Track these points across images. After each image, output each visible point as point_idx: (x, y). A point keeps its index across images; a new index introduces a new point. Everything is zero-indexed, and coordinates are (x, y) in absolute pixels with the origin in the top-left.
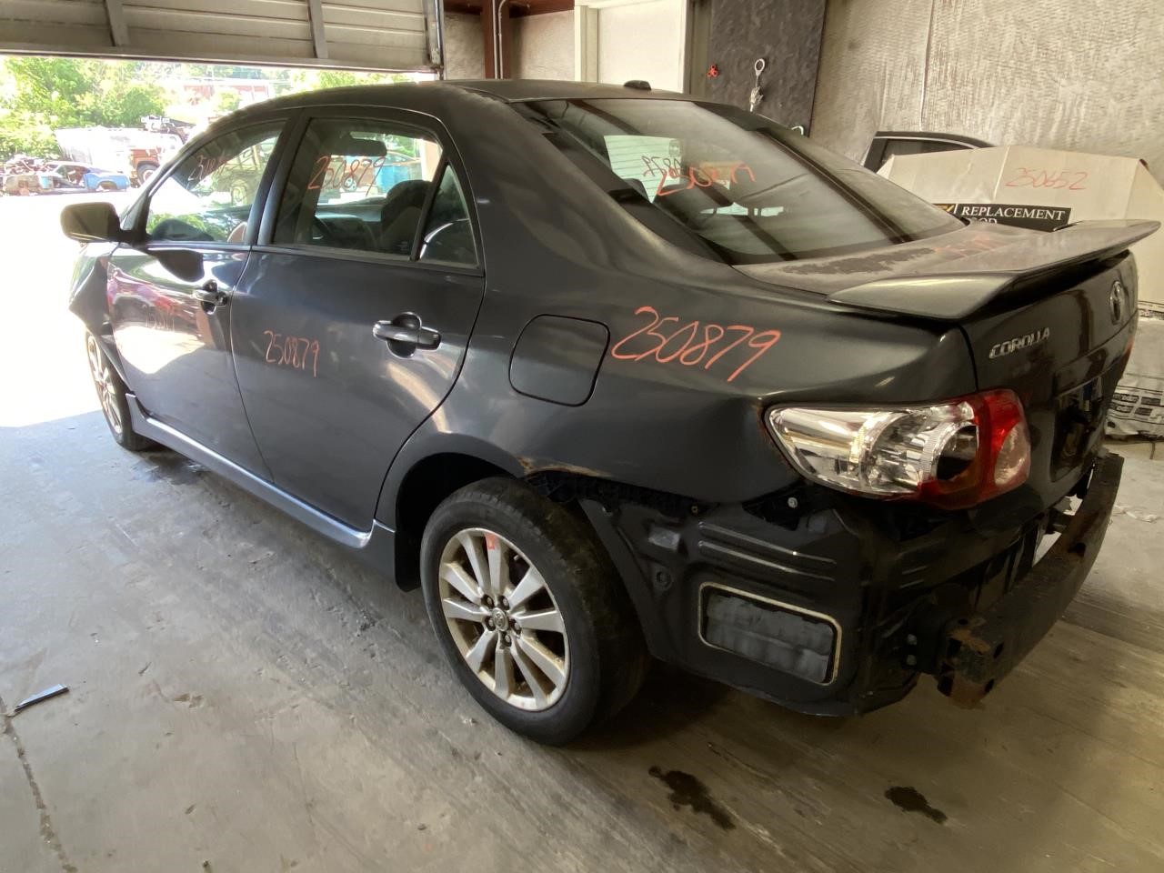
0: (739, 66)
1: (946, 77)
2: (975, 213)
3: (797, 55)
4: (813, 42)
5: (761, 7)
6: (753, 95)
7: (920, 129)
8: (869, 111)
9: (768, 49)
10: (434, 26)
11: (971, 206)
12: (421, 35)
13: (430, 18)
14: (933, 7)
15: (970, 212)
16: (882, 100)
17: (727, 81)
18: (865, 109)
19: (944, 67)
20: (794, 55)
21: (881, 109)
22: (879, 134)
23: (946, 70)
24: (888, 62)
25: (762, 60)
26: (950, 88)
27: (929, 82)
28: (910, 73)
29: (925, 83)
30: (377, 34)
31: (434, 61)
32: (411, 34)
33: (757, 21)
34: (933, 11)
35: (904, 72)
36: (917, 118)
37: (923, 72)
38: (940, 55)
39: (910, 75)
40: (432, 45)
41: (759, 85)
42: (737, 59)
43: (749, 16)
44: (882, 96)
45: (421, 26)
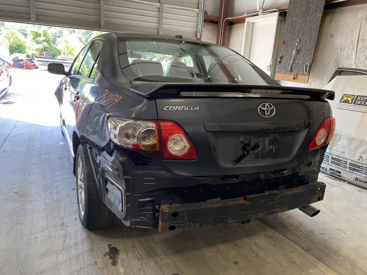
0: (291, 42)
1: (364, 48)
2: (362, 99)
3: (310, 38)
4: (315, 34)
5: (300, 22)
6: (294, 52)
7: (354, 67)
8: (336, 60)
9: (301, 36)
10: (200, 27)
11: (361, 96)
12: (195, 29)
13: (199, 24)
14: (361, 22)
15: (360, 99)
16: (340, 56)
17: (287, 47)
18: (334, 59)
19: (364, 44)
20: (309, 39)
21: (340, 59)
22: (339, 68)
23: (365, 45)
24: (344, 42)
25: (298, 40)
26: (365, 52)
27: (358, 50)
28: (351, 46)
29: (357, 50)
30: (180, 28)
31: (198, 37)
32: (192, 29)
33: (298, 27)
34: (361, 24)
35: (349, 46)
36: (353, 63)
37: (356, 46)
38: (363, 40)
39: (351, 47)
40: (198, 32)
41: (296, 48)
42: (290, 39)
43: (296, 25)
44: (341, 54)
45: (195, 26)
